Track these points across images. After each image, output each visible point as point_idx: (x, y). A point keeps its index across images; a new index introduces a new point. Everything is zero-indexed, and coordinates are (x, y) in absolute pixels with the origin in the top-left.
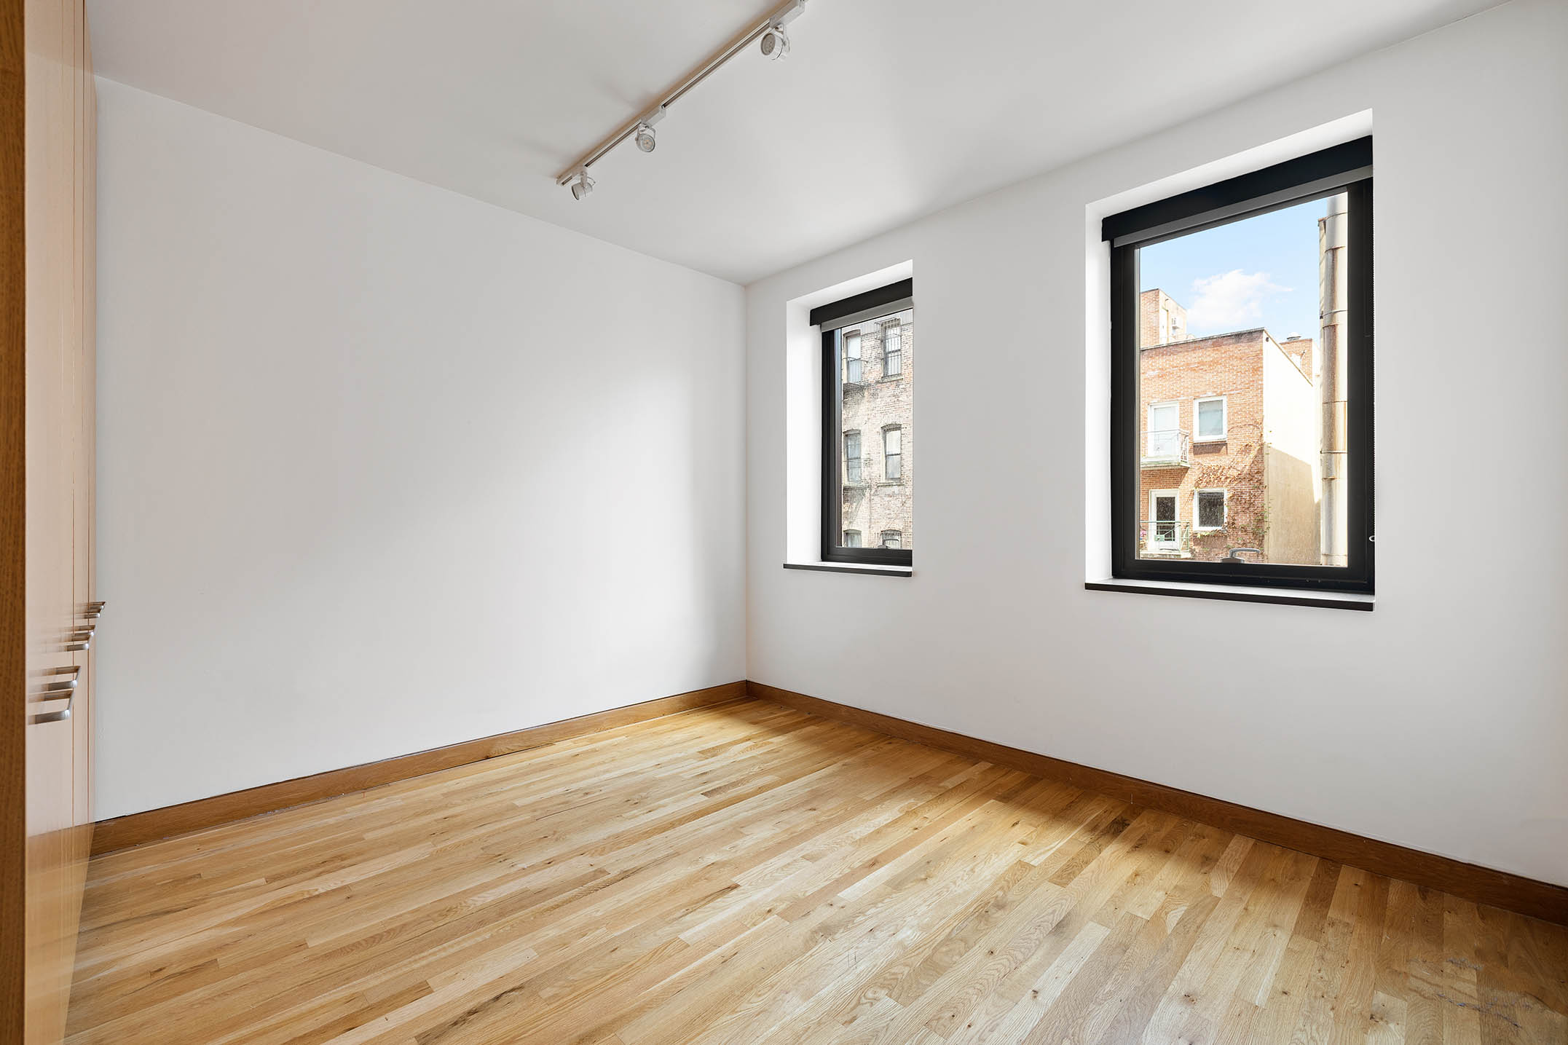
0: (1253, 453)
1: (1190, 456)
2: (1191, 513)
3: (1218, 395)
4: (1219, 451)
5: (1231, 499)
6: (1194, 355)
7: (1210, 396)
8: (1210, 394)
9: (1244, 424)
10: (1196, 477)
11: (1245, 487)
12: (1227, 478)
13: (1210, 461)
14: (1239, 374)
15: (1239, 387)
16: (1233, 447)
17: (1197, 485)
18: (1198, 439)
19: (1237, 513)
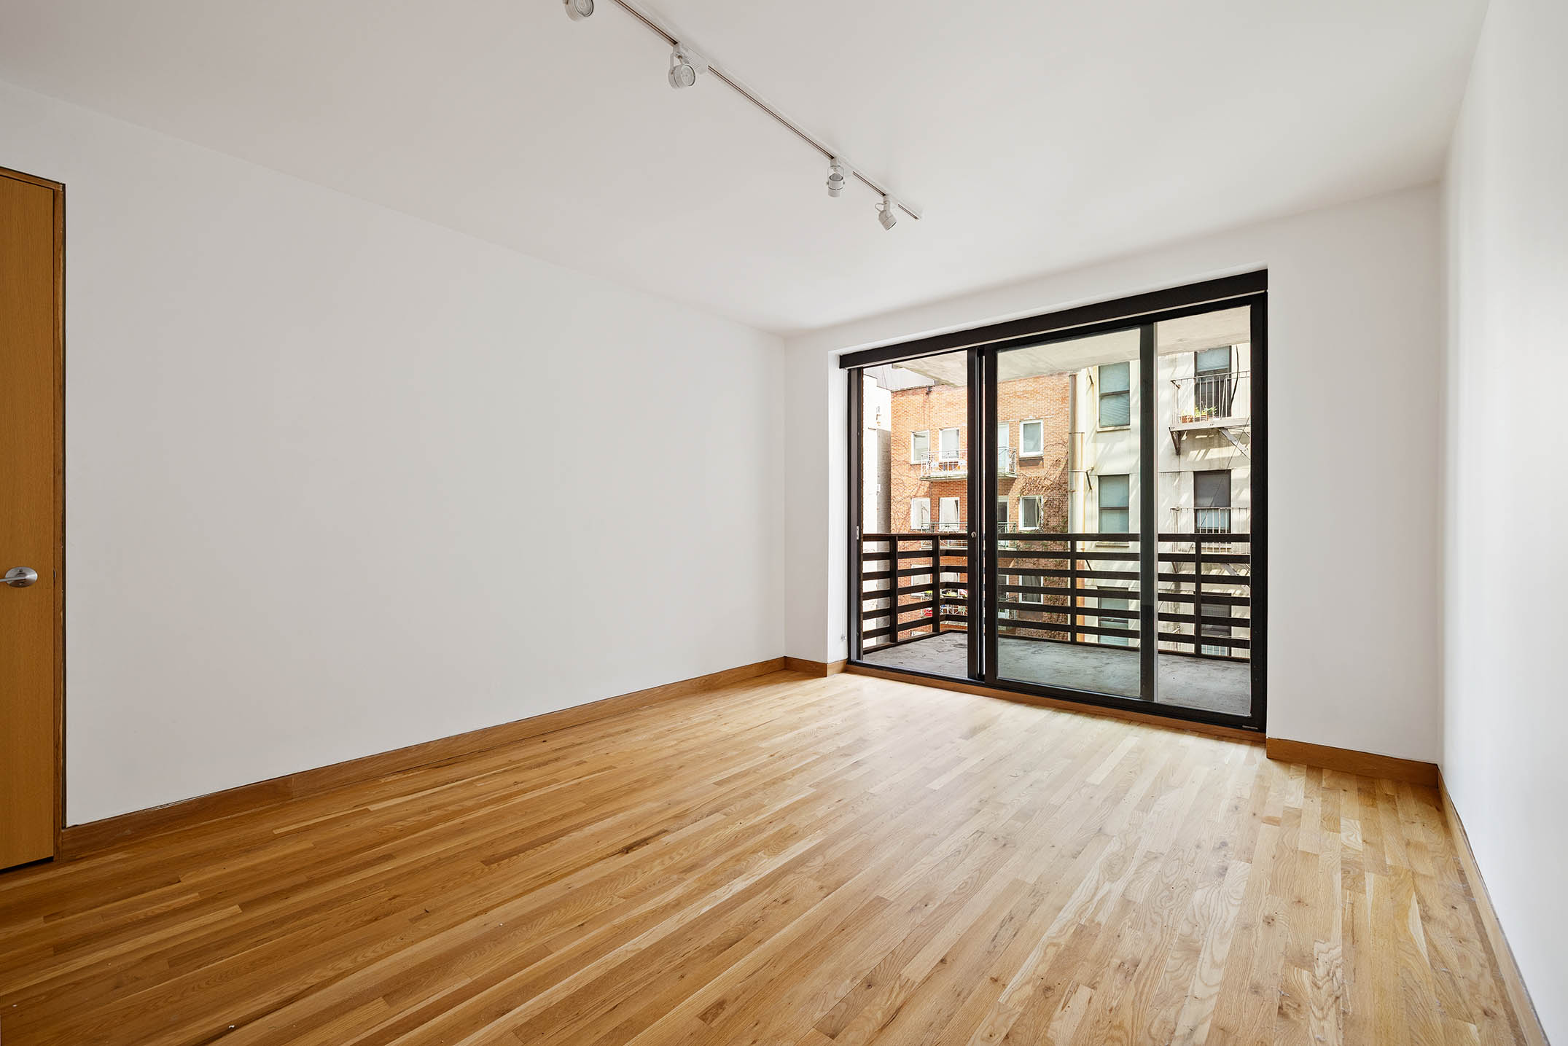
0: (1062, 466)
1: (1016, 468)
2: (1018, 516)
3: (1037, 419)
4: (1038, 464)
5: (1046, 504)
6: (1020, 385)
7: (1031, 419)
8: (1031, 417)
9: (1055, 442)
10: (1021, 486)
11: (1056, 495)
12: (1043, 487)
13: (1031, 473)
14: (1052, 402)
15: (1052, 412)
16: (1047, 463)
17: (1022, 493)
18: (1023, 454)
19: (1049, 516)
